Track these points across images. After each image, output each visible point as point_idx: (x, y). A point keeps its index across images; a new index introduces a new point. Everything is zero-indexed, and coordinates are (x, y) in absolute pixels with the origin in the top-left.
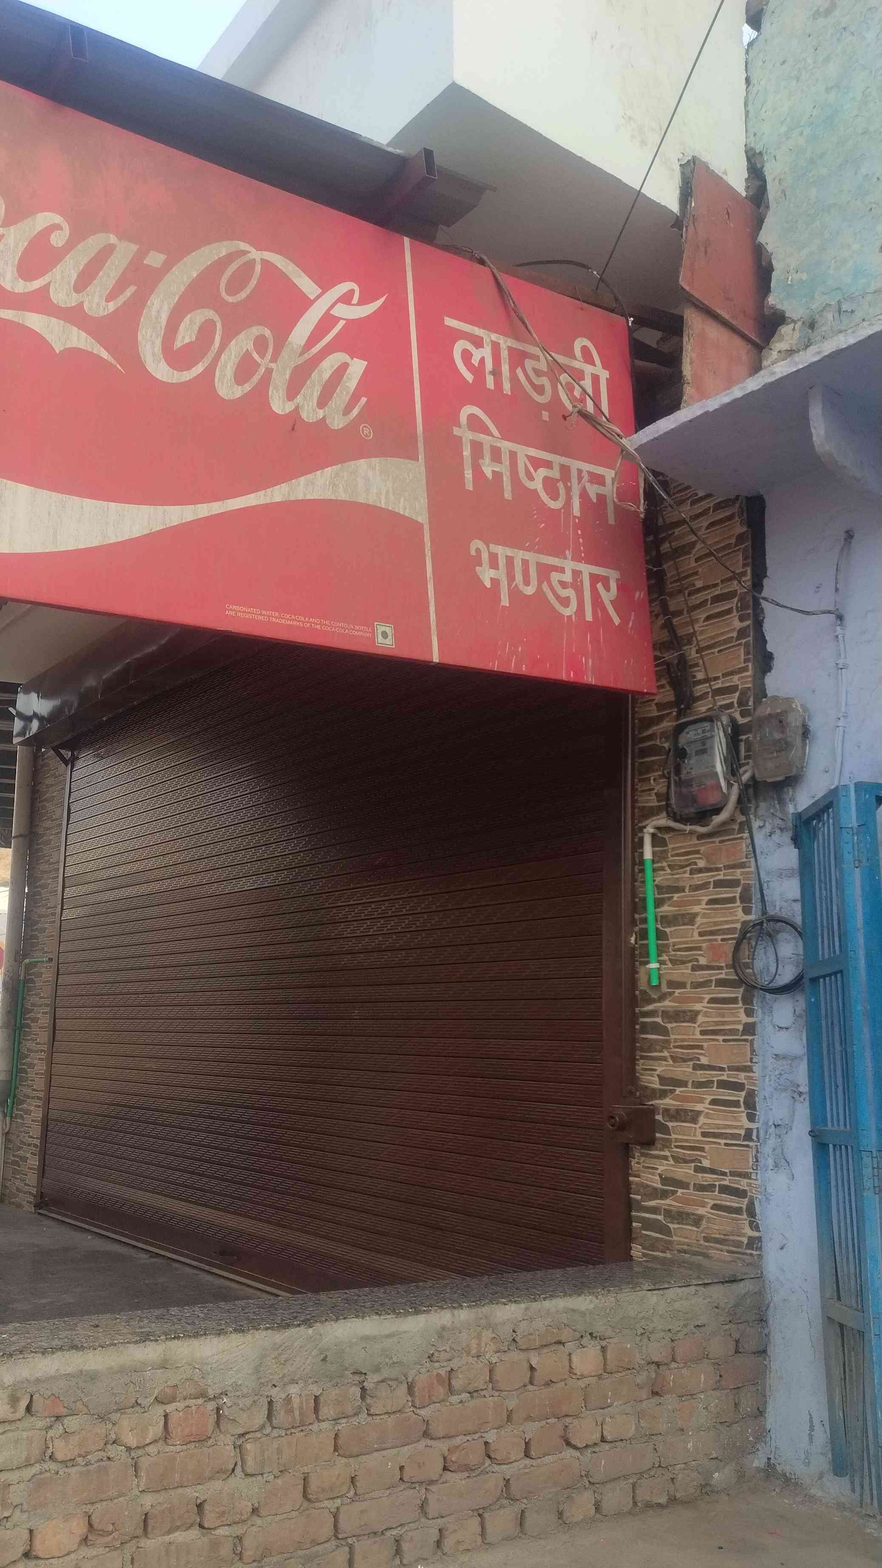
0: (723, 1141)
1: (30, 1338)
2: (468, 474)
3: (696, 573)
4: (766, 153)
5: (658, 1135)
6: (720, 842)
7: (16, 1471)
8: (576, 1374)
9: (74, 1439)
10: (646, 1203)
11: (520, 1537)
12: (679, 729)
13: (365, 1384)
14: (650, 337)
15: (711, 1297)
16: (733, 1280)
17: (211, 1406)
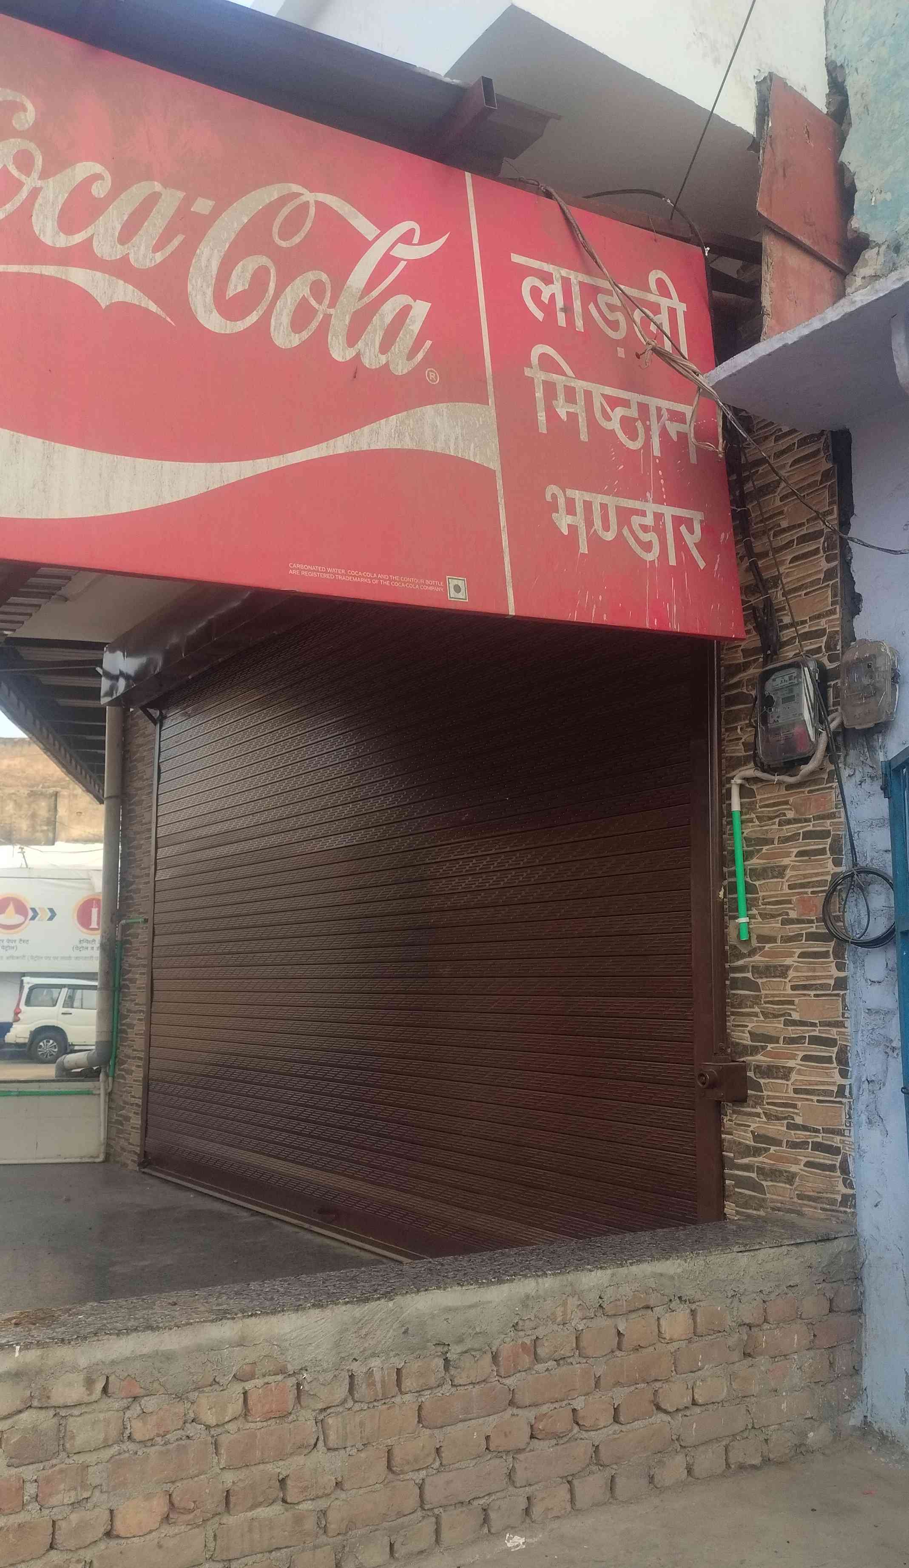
0: (815, 1098)
1: (106, 1319)
2: (542, 416)
3: (781, 513)
4: (847, 65)
5: (749, 1092)
6: (810, 792)
7: (94, 1452)
8: (665, 1338)
9: (152, 1420)
10: (739, 1161)
11: (611, 1503)
12: (766, 676)
13: (448, 1355)
14: (730, 267)
15: (804, 1257)
16: (827, 1239)
17: (292, 1381)
